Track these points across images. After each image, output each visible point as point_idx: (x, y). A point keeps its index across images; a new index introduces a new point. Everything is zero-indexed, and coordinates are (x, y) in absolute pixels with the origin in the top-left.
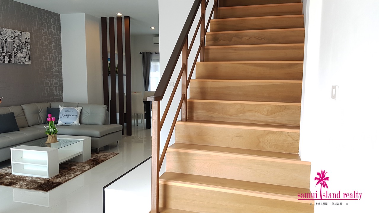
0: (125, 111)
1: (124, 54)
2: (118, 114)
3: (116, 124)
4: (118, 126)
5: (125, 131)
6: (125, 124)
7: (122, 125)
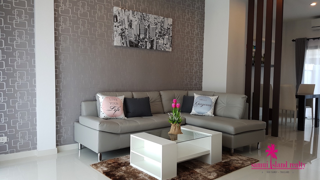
0: (271, 106)
1: (273, 41)
2: (261, 109)
3: (259, 120)
4: (260, 123)
5: (270, 130)
6: (270, 122)
7: (265, 123)
